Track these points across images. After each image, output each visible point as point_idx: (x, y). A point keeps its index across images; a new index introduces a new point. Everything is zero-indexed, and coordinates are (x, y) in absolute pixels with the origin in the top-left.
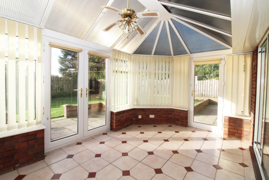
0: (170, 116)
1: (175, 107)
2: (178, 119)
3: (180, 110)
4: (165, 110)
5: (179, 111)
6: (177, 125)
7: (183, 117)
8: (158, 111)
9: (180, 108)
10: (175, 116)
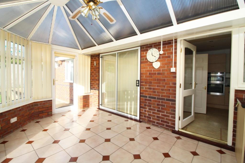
0: (33, 111)
1: (37, 100)
2: (42, 111)
3: (44, 101)
4: (28, 106)
5: (43, 103)
6: (42, 118)
7: (48, 107)
8: (20, 110)
9: (42, 99)
10: (39, 109)
